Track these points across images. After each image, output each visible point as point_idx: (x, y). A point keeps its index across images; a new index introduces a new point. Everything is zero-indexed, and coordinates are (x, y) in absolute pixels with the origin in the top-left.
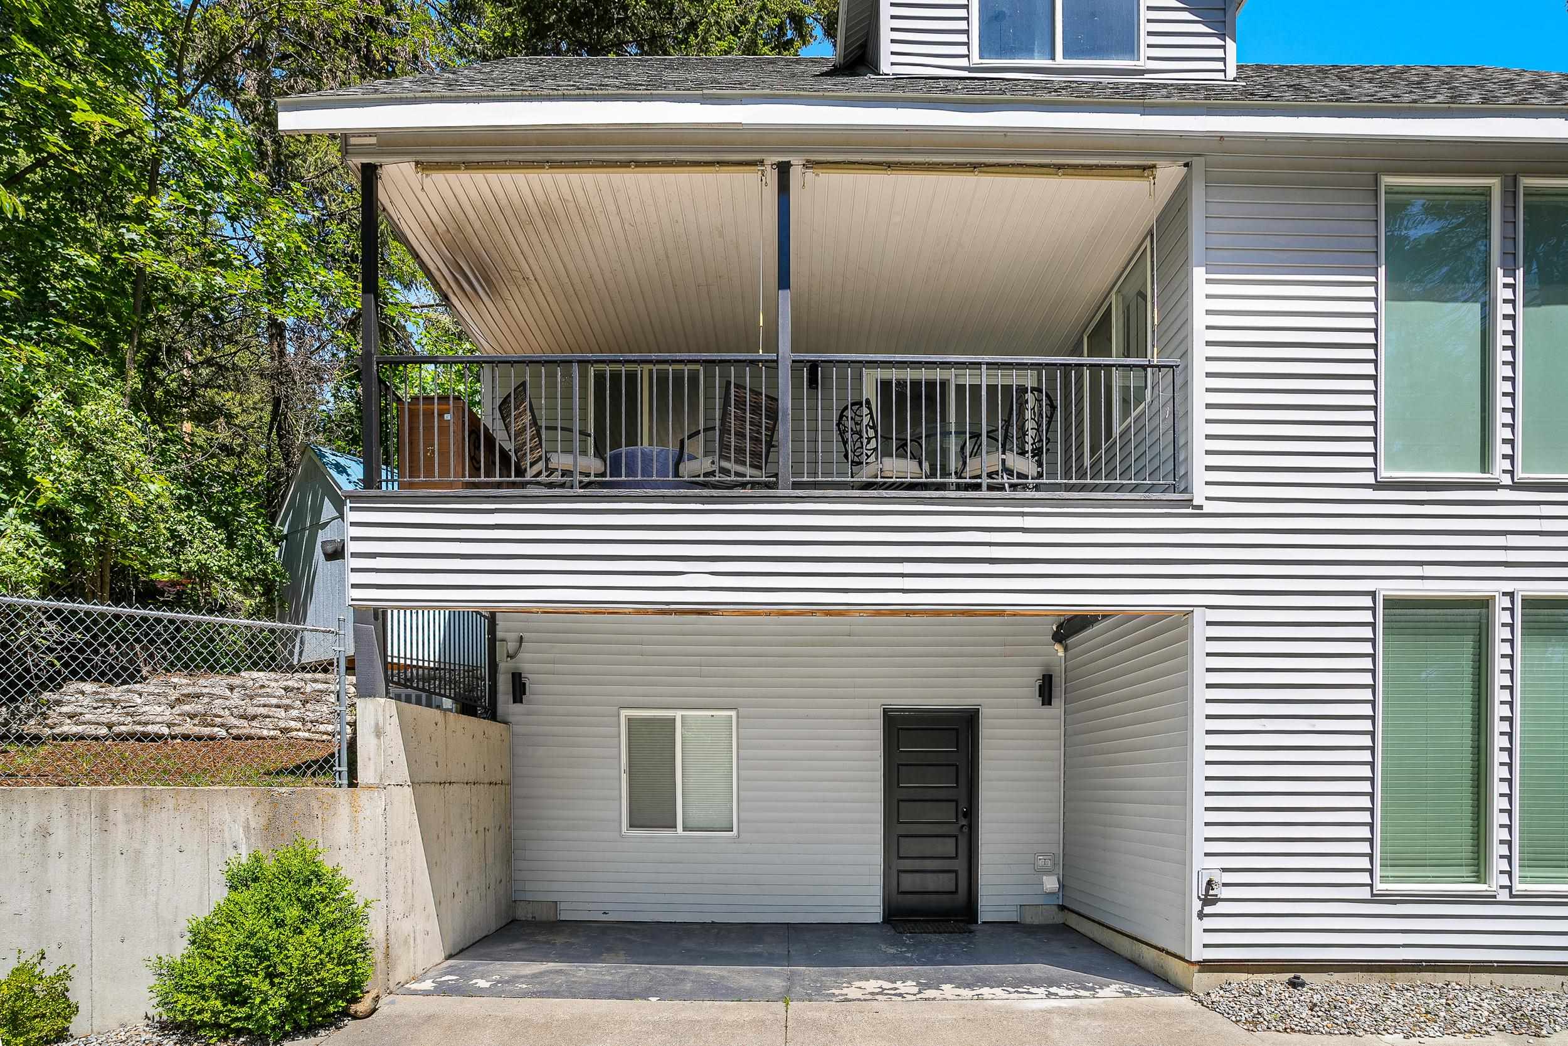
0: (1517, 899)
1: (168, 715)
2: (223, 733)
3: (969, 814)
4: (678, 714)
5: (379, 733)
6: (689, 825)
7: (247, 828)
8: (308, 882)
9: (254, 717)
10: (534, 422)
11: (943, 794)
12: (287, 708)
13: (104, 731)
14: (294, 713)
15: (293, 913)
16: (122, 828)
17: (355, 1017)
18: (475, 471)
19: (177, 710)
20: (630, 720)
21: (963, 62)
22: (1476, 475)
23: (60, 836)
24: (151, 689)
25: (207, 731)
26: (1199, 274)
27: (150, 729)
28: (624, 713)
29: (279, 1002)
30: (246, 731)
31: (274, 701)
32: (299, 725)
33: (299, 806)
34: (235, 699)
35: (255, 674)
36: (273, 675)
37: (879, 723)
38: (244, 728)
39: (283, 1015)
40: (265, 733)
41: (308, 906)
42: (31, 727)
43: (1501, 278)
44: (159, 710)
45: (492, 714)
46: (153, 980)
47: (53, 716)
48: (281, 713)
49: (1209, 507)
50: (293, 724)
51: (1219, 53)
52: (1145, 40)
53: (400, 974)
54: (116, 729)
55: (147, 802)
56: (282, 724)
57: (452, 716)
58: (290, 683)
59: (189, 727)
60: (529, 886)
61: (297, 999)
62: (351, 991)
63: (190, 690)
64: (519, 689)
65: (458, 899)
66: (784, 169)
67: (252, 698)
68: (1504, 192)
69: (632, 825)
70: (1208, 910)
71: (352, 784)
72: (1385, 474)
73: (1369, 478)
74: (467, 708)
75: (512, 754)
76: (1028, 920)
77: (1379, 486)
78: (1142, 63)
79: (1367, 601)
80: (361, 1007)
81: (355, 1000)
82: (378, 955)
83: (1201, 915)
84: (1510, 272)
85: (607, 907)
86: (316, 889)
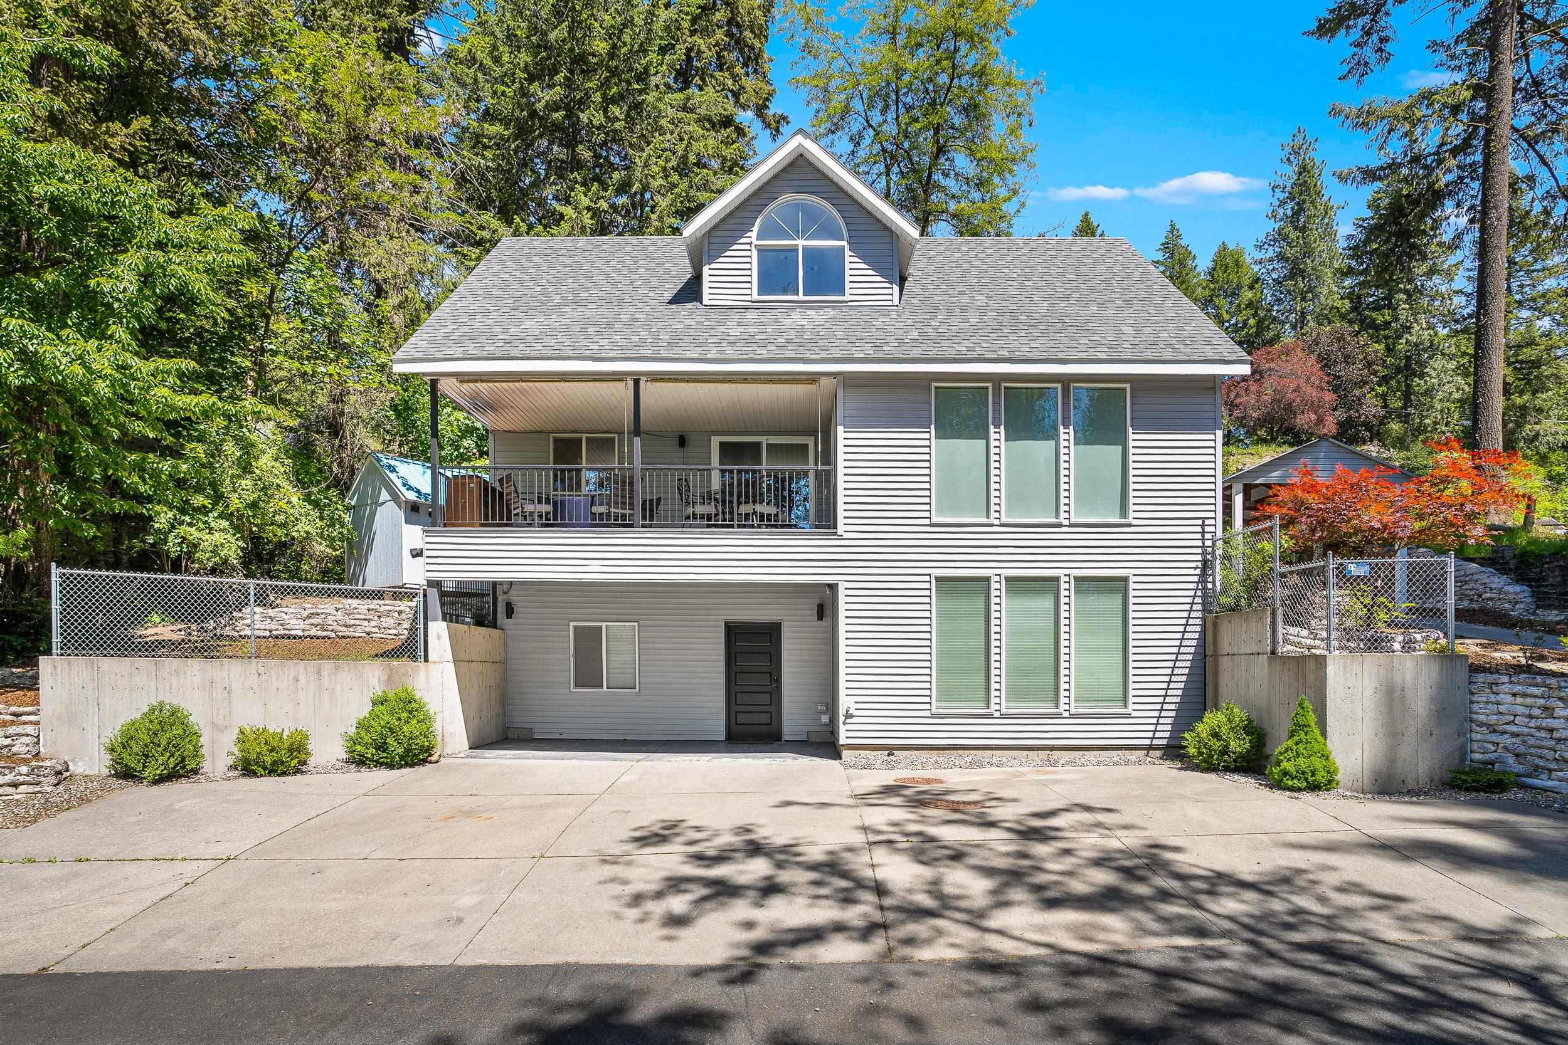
0: (1003, 716)
1: (302, 625)
2: (333, 635)
3: (778, 681)
4: (604, 625)
5: (439, 638)
6: (612, 685)
7: (379, 680)
8: (410, 702)
9: (350, 626)
10: (516, 491)
11: (764, 669)
12: (369, 620)
13: (267, 634)
14: (373, 623)
15: (405, 715)
16: (326, 679)
17: (430, 763)
18: (486, 518)
19: (307, 622)
20: (575, 628)
21: (748, 298)
22: (984, 520)
23: (302, 682)
24: (292, 610)
25: (325, 633)
26: (840, 429)
27: (293, 632)
28: (572, 624)
29: (400, 751)
30: (347, 634)
31: (362, 617)
32: (377, 630)
33: (402, 671)
34: (340, 616)
35: (350, 601)
36: (360, 602)
37: (723, 629)
38: (345, 632)
39: (402, 758)
40: (357, 635)
41: (410, 712)
42: (228, 631)
43: (992, 429)
44: (297, 622)
45: (494, 625)
46: (343, 743)
47: (239, 625)
48: (366, 623)
49: (846, 535)
50: (373, 630)
51: (890, 291)
52: (847, 285)
53: (448, 750)
54: (274, 633)
55: (336, 668)
56: (367, 630)
57: (473, 627)
58: (371, 606)
59: (313, 632)
60: (516, 720)
61: (408, 750)
62: (429, 750)
63: (314, 611)
64: (510, 611)
65: (476, 720)
66: (637, 383)
67: (349, 615)
68: (994, 389)
69: (577, 686)
70: (848, 721)
71: (426, 660)
72: (935, 520)
73: (927, 522)
74: (479, 622)
75: (506, 645)
76: (813, 740)
77: (932, 525)
78: (847, 297)
79: (927, 578)
80: (433, 758)
81: (430, 755)
82: (439, 738)
83: (844, 723)
84: (997, 426)
85: (561, 731)
86: (413, 705)
